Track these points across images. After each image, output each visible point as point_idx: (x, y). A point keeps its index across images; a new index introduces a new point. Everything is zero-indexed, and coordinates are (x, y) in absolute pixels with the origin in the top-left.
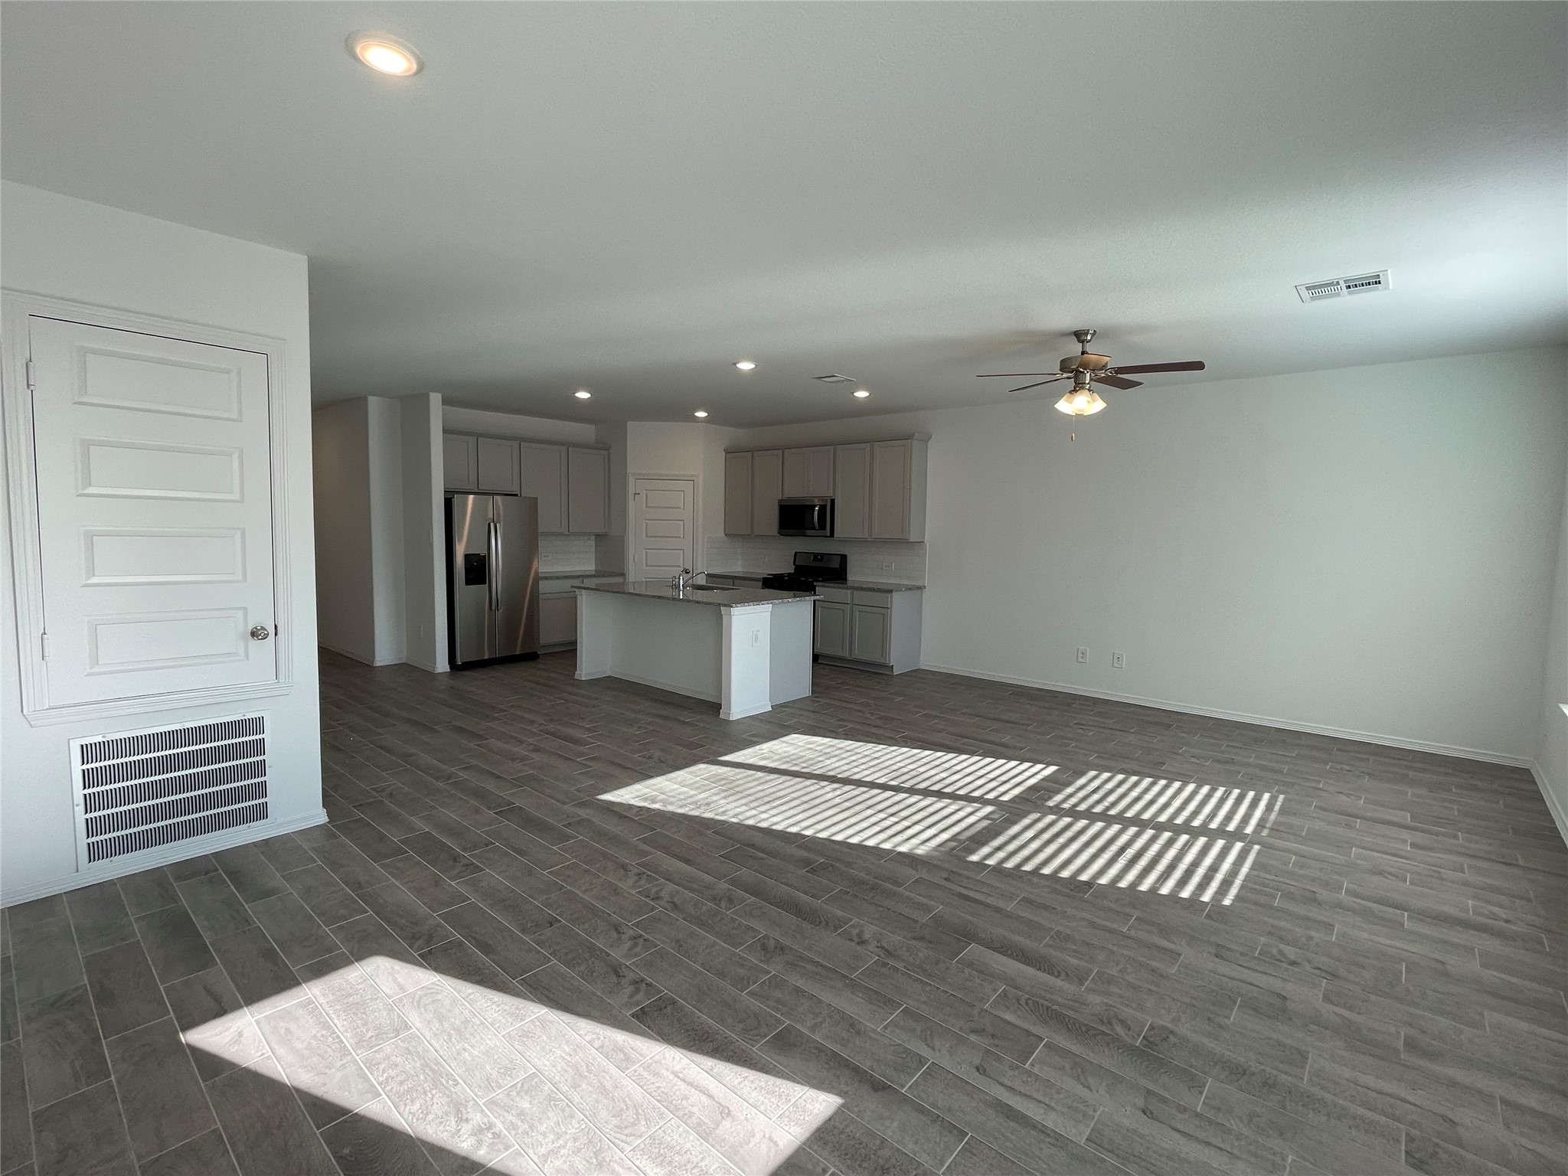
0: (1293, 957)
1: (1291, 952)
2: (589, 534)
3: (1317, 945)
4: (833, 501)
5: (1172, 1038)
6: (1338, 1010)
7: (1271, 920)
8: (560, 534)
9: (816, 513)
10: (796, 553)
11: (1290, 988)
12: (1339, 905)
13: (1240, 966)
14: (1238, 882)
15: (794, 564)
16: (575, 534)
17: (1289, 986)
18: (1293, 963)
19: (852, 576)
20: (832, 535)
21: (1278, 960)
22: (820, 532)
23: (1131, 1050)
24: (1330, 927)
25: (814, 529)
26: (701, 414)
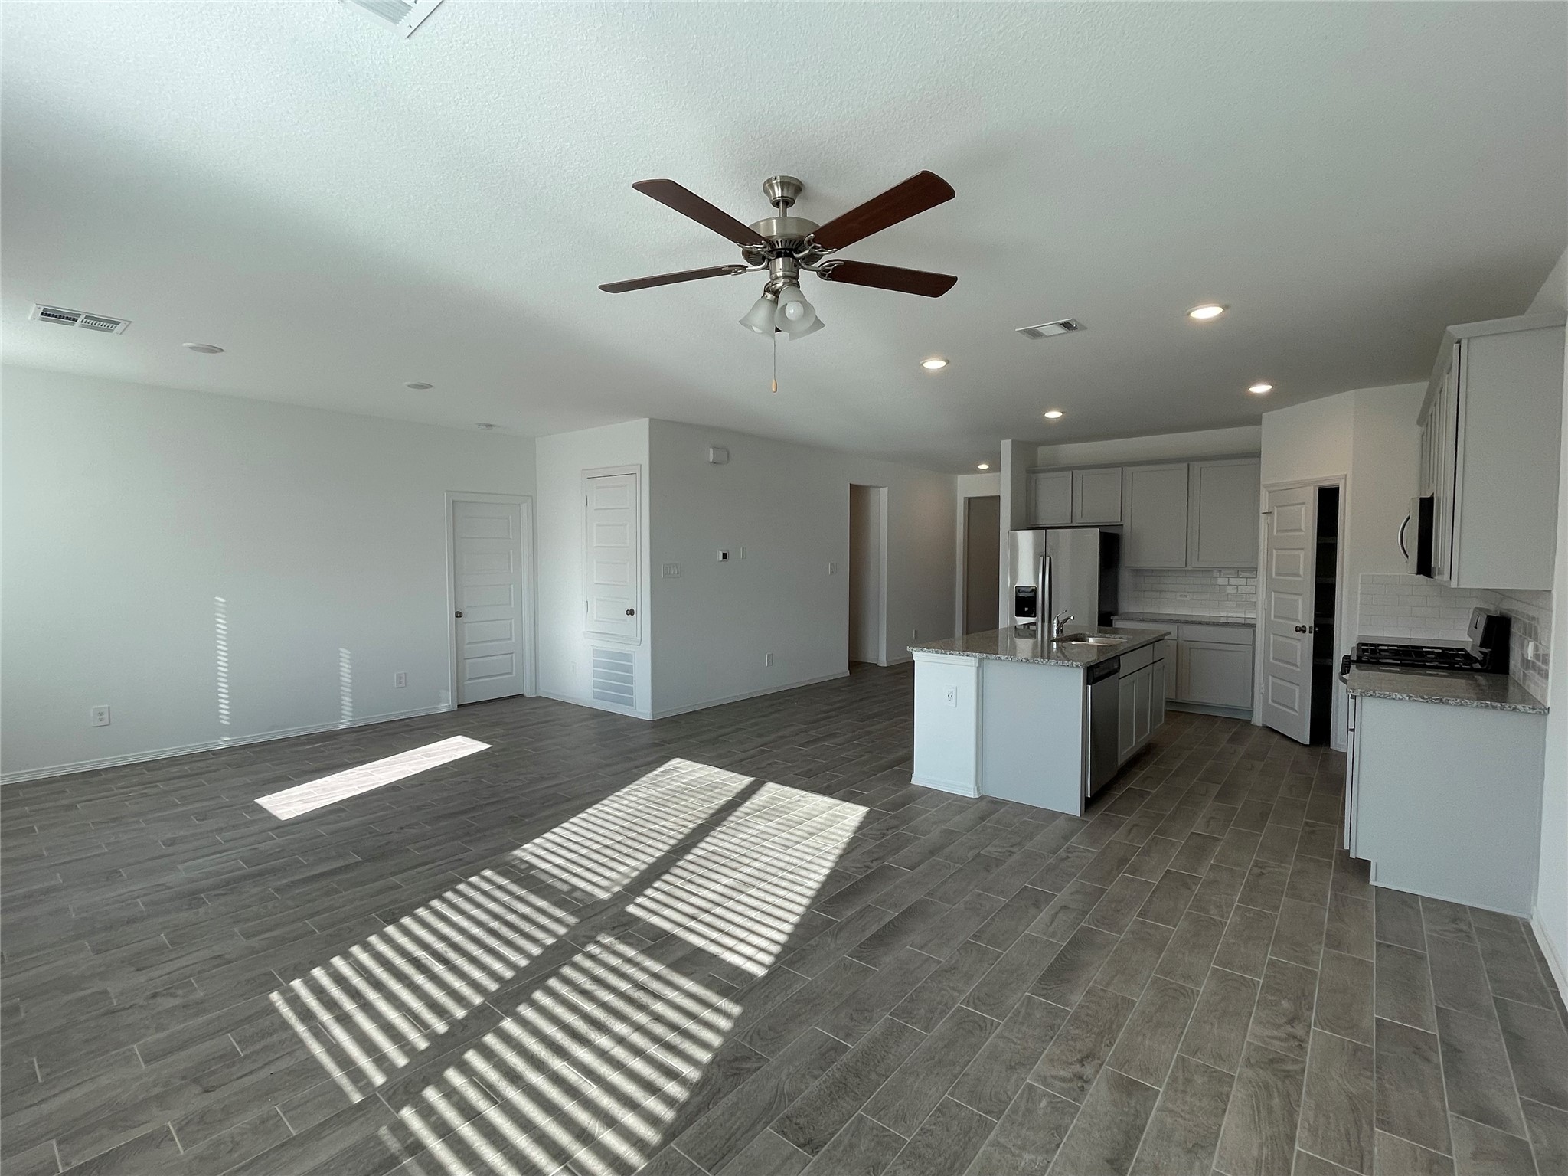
0: (160, 1000)
1: (168, 1003)
3: (147, 1028)
5: (185, 907)
6: (89, 992)
7: (213, 1015)
11: (141, 978)
12: (161, 1100)
13: (196, 963)
14: (300, 1029)
17: (143, 979)
18: (155, 996)
21: (171, 988)
23: (203, 891)
24: (149, 1059)
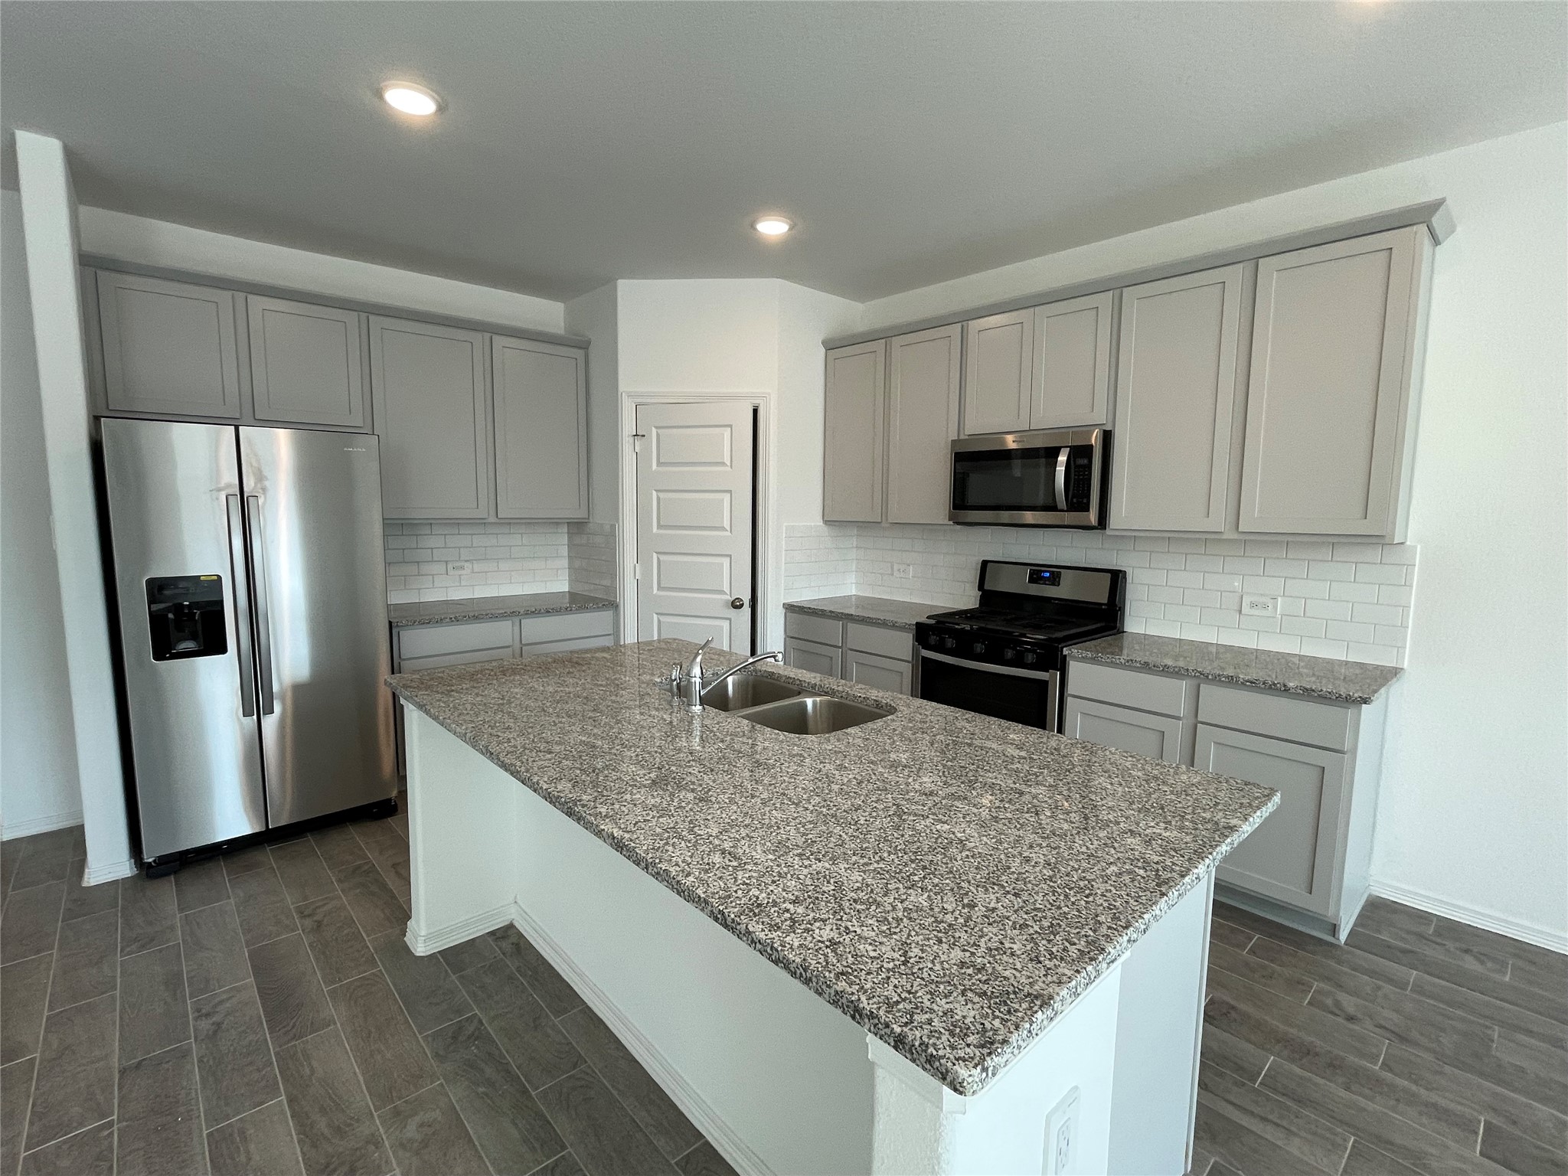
2: (555, 523)
4: (1107, 437)
8: (482, 523)
9: (1061, 469)
10: (985, 563)
15: (981, 587)
16: (510, 523)
19: (1138, 621)
20: (1103, 522)
22: (1069, 517)
25: (1052, 507)
26: (773, 228)
